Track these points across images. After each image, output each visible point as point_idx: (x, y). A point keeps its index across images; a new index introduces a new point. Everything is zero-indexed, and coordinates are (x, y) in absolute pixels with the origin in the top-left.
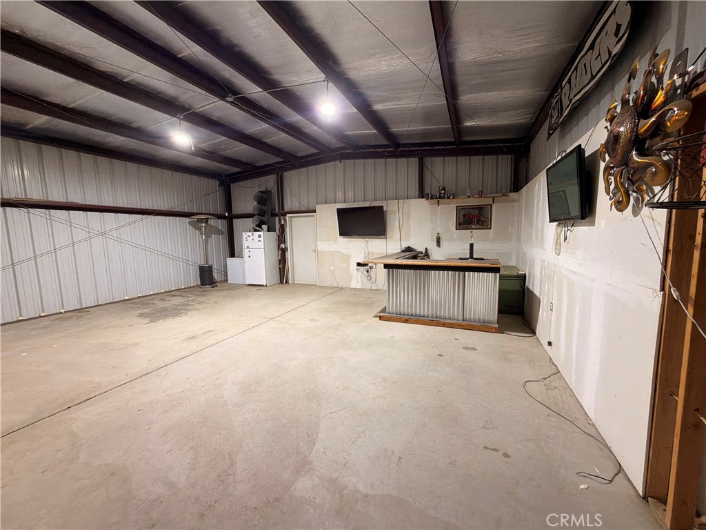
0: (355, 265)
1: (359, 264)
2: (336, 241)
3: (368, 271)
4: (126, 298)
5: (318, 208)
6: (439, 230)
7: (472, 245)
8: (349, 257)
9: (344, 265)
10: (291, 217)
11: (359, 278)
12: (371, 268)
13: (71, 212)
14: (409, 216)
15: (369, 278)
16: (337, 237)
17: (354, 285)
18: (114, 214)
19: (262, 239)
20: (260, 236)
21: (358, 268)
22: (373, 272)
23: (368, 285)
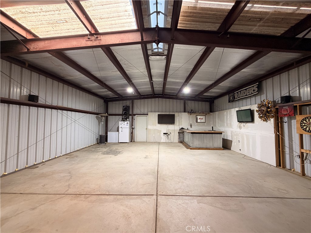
0: (163, 134)
1: (164, 134)
2: (156, 125)
3: (168, 136)
4: (78, 149)
5: (149, 113)
6: (191, 122)
7: (213, 127)
8: (161, 131)
9: (159, 134)
10: (137, 116)
11: (164, 138)
12: (169, 135)
13: (68, 111)
14: (182, 118)
15: (168, 138)
16: (156, 124)
17: (162, 141)
18: (74, 112)
19: (128, 124)
20: (127, 123)
21: (164, 135)
22: (169, 136)
23: (168, 141)
